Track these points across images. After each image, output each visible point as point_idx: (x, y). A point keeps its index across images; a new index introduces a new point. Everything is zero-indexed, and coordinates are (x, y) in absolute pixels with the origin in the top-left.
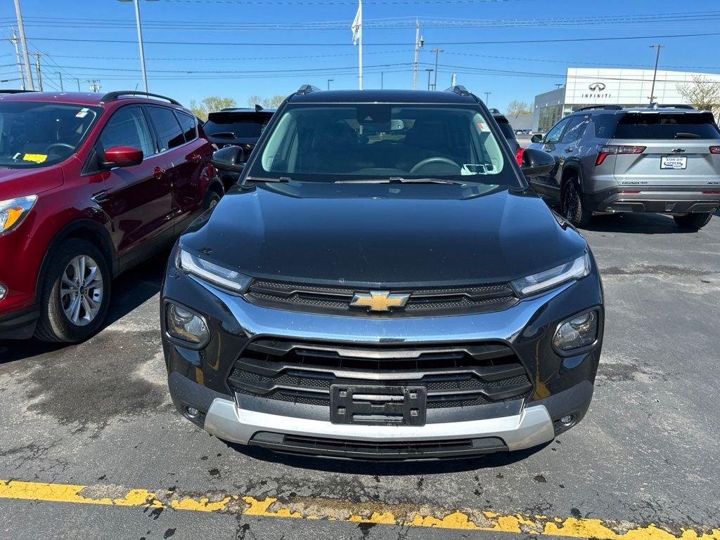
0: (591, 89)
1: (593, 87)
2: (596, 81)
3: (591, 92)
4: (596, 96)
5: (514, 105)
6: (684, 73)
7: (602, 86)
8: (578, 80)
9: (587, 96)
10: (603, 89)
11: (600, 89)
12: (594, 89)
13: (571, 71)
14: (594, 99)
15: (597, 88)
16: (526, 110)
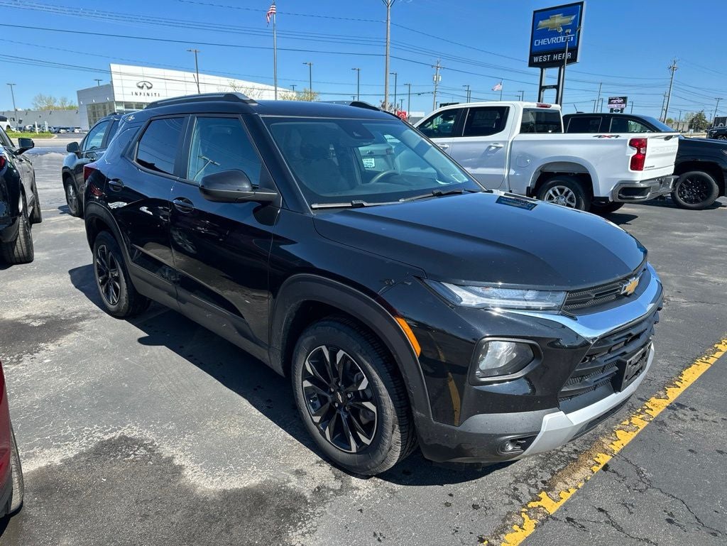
0: (139, 87)
1: (141, 85)
2: (142, 79)
3: (139, 90)
4: (146, 94)
5: (41, 98)
6: (218, 78)
7: (149, 86)
8: (124, 77)
9: (136, 94)
10: (151, 87)
11: (149, 88)
12: (143, 87)
13: (114, 67)
14: (144, 97)
15: (145, 87)
16: (56, 105)
